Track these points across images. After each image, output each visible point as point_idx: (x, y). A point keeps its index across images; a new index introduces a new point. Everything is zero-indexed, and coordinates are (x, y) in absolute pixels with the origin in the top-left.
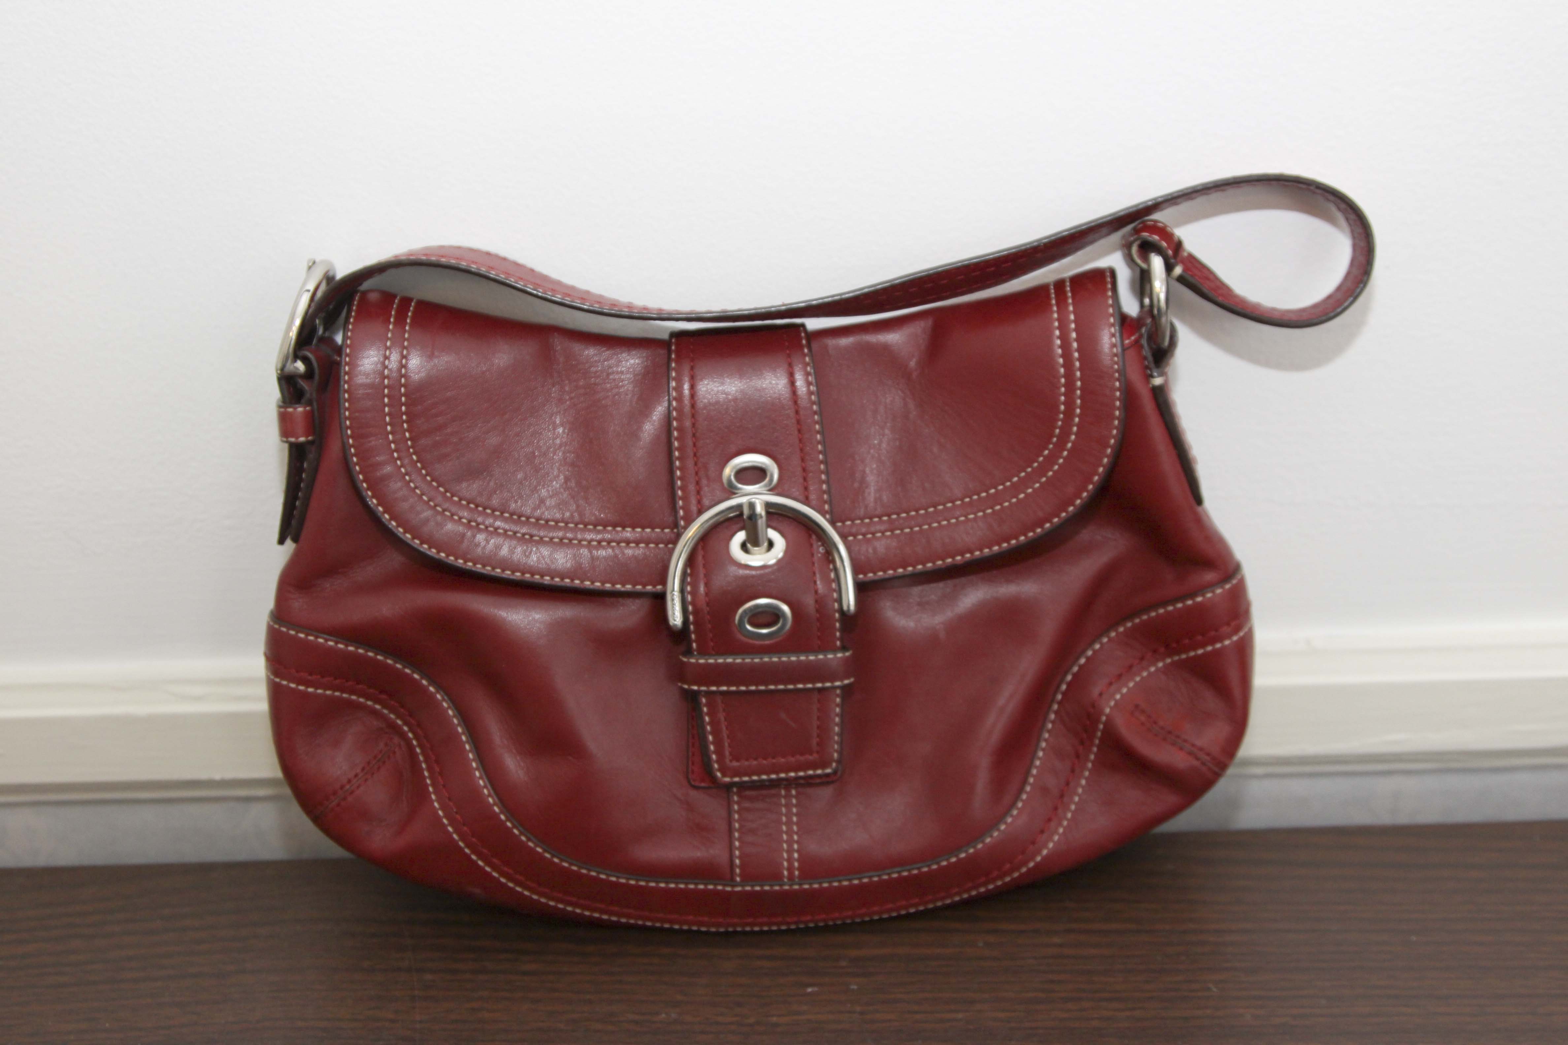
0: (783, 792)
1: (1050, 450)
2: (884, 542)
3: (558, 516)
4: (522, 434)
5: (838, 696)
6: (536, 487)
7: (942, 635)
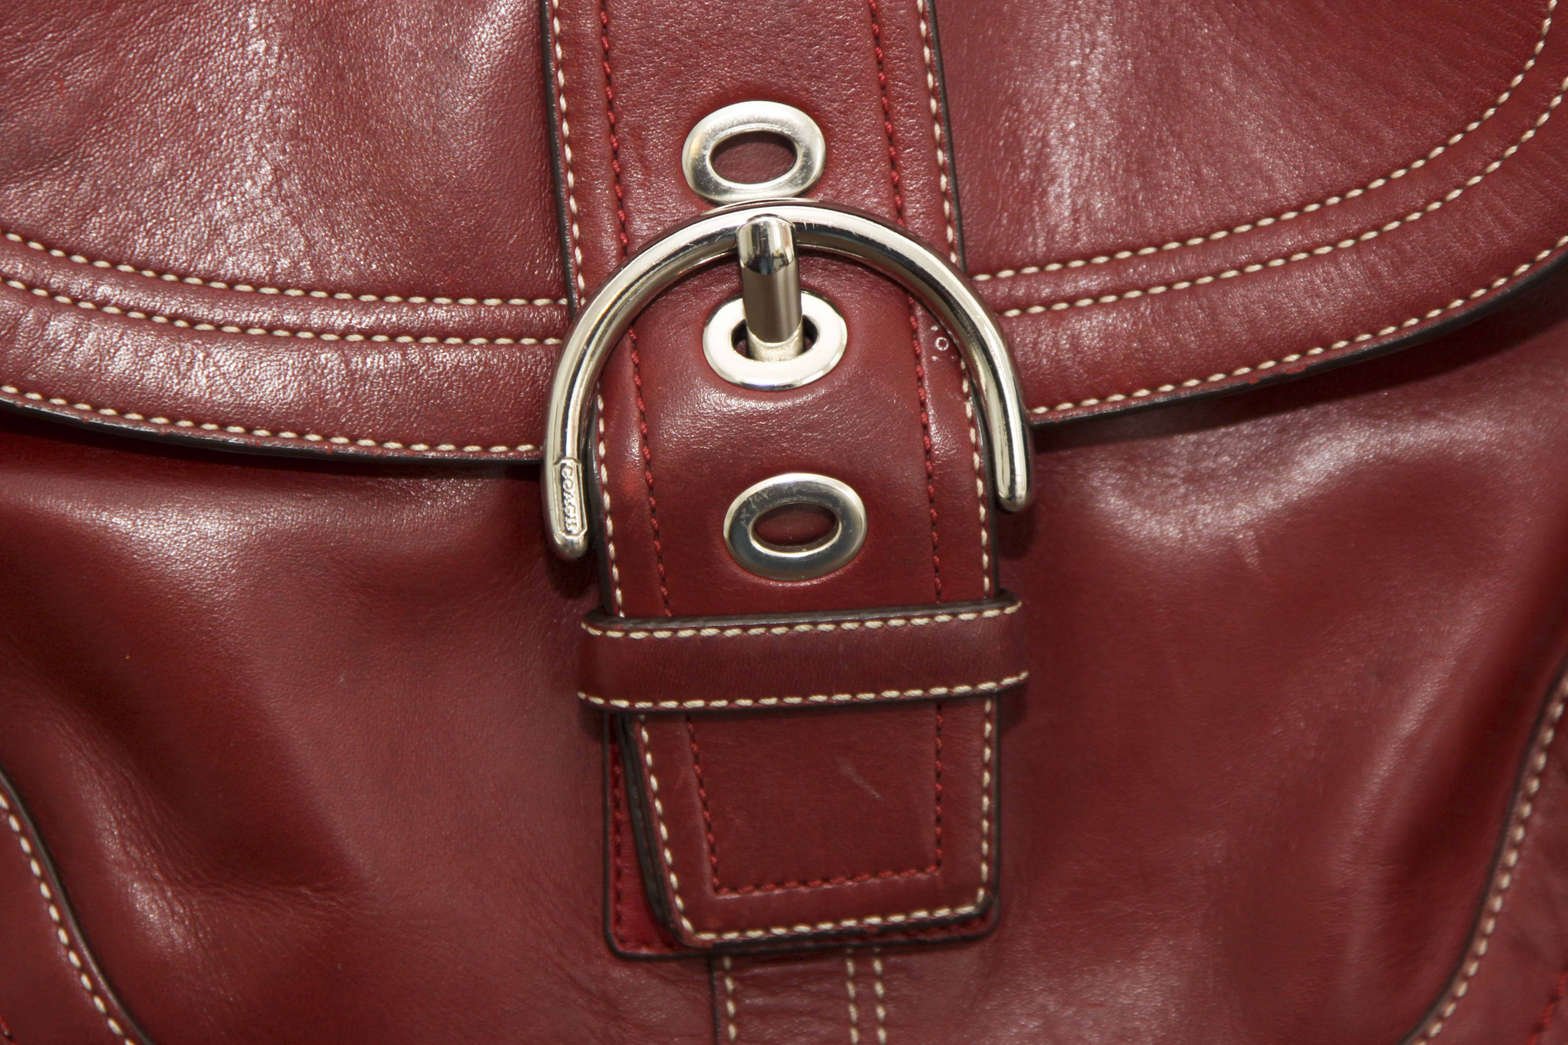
0: (851, 967)
1: (1527, 74)
2: (1098, 318)
3: (259, 269)
4: (161, 57)
5: (988, 717)
6: (200, 195)
7: (1251, 559)
